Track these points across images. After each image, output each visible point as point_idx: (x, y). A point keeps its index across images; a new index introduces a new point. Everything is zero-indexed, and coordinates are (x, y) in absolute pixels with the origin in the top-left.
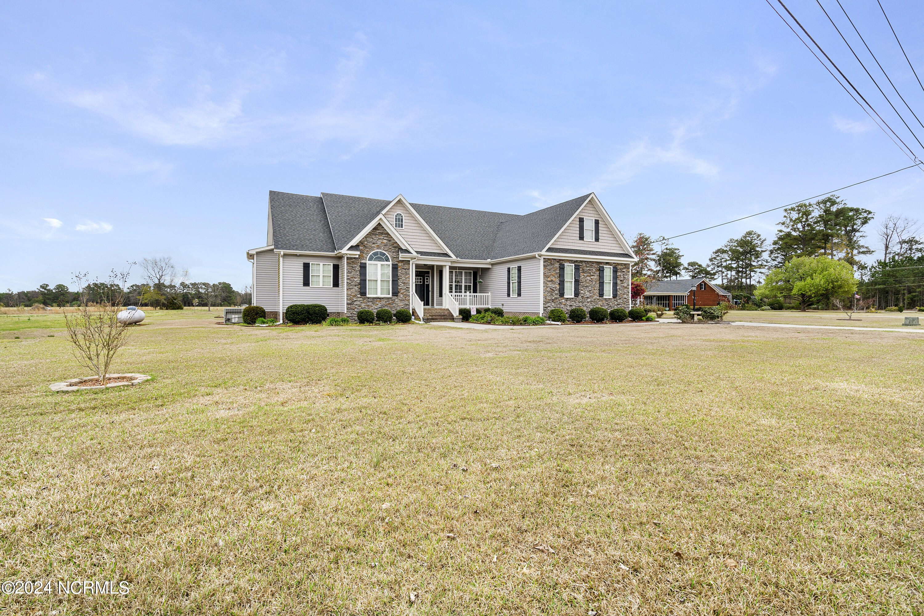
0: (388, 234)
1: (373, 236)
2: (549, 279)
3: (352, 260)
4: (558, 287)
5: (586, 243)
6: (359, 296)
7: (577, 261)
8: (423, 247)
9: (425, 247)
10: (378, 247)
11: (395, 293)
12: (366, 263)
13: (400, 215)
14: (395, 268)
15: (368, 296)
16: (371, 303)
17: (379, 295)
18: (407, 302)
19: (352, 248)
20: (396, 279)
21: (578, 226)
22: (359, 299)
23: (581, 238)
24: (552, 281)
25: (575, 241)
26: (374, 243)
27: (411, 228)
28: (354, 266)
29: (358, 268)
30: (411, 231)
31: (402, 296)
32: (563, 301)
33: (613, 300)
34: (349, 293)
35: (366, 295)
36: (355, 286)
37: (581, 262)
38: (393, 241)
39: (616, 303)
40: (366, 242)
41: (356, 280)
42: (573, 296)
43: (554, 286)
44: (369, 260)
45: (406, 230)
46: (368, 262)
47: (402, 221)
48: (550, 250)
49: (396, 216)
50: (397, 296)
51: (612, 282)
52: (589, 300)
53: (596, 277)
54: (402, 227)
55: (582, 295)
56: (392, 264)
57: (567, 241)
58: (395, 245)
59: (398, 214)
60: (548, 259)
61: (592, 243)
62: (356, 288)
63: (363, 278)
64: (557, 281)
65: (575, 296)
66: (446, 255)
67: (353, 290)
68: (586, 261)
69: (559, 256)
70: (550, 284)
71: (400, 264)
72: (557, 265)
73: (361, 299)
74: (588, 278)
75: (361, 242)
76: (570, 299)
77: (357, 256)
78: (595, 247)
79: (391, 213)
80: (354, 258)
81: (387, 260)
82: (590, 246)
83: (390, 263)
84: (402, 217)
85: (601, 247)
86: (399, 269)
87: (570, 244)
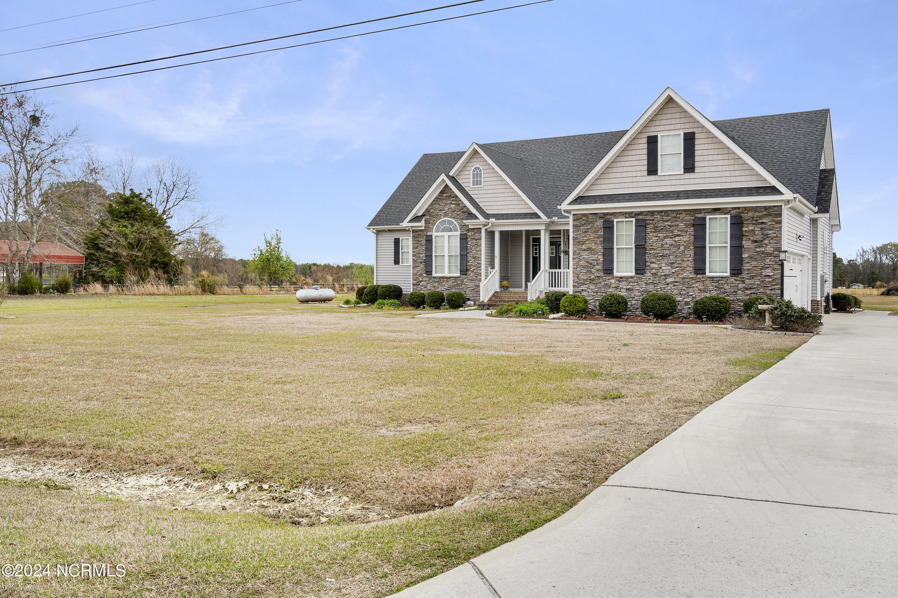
0: (456, 196)
1: (440, 202)
2: (584, 247)
3: (417, 233)
4: (601, 258)
5: (663, 178)
6: (425, 275)
7: (641, 213)
8: (507, 207)
9: (511, 207)
10: (446, 215)
11: (464, 271)
12: (431, 236)
13: (479, 168)
14: (464, 239)
15: (434, 275)
16: (437, 284)
17: (446, 274)
18: (477, 283)
19: (416, 219)
20: (464, 253)
21: (645, 151)
22: (425, 279)
23: (652, 170)
24: (589, 249)
25: (639, 179)
26: (440, 210)
27: (492, 183)
28: (420, 239)
29: (424, 242)
30: (492, 187)
31: (472, 274)
32: (613, 281)
33: (733, 279)
34: (415, 271)
35: (432, 274)
36: (421, 263)
37: (652, 213)
38: (461, 205)
39: (741, 286)
40: (432, 210)
41: (421, 256)
42: (633, 274)
43: (595, 257)
44: (436, 231)
45: (486, 188)
46: (434, 234)
47: (481, 177)
48: (580, 200)
49: (474, 171)
50: (466, 274)
51: (729, 245)
52: (669, 280)
53: (687, 238)
54: (480, 184)
55: (654, 271)
56: (461, 234)
57: (621, 180)
58: (465, 209)
59: (476, 168)
60: (583, 215)
61: (678, 177)
62: (422, 266)
63: (428, 254)
64: (600, 248)
65: (637, 273)
66: (535, 216)
67: (419, 269)
68: (661, 212)
69: (601, 209)
70: (585, 255)
71: (469, 234)
72: (600, 223)
73: (427, 279)
74: (668, 241)
75: (427, 211)
76: (627, 278)
77: (423, 228)
78: (687, 182)
79: (468, 168)
80: (420, 230)
81: (456, 230)
82: (673, 182)
83: (458, 233)
84: (481, 171)
85: (702, 181)
86: (469, 240)
87: (627, 185)
